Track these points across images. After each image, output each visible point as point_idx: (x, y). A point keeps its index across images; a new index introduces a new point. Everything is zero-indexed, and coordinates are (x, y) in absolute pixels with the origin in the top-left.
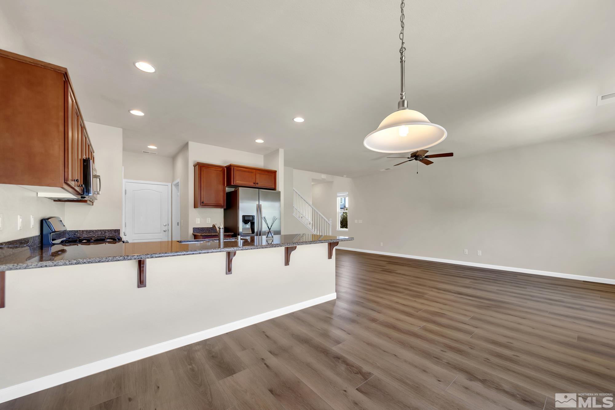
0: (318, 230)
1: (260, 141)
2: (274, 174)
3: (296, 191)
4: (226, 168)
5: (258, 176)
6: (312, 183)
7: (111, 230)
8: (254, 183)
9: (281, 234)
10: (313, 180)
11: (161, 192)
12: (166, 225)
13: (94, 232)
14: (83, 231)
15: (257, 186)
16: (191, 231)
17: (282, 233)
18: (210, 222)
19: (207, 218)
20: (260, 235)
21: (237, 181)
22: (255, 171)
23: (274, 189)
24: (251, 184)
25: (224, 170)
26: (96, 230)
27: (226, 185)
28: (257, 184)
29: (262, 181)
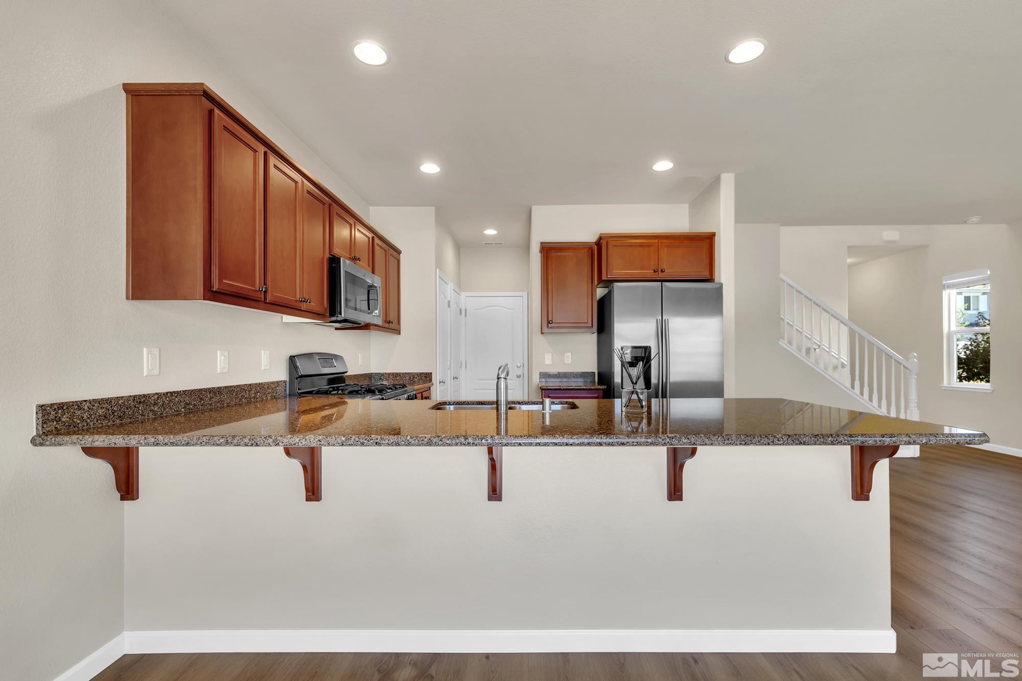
0: (866, 385)
1: (663, 165)
2: (708, 241)
3: (790, 282)
4: (596, 246)
5: (664, 253)
6: (849, 261)
7: (421, 374)
8: (654, 271)
9: (725, 397)
10: (853, 250)
11: (513, 309)
12: (520, 366)
13: (401, 376)
14: (389, 374)
15: (661, 276)
16: (536, 379)
17: (731, 392)
18: (570, 362)
19: (565, 354)
20: (664, 396)
21: (615, 267)
22: (656, 241)
23: (710, 280)
24: (649, 273)
25: (592, 251)
26: (403, 373)
27: (598, 282)
28: (662, 271)
29: (673, 263)
